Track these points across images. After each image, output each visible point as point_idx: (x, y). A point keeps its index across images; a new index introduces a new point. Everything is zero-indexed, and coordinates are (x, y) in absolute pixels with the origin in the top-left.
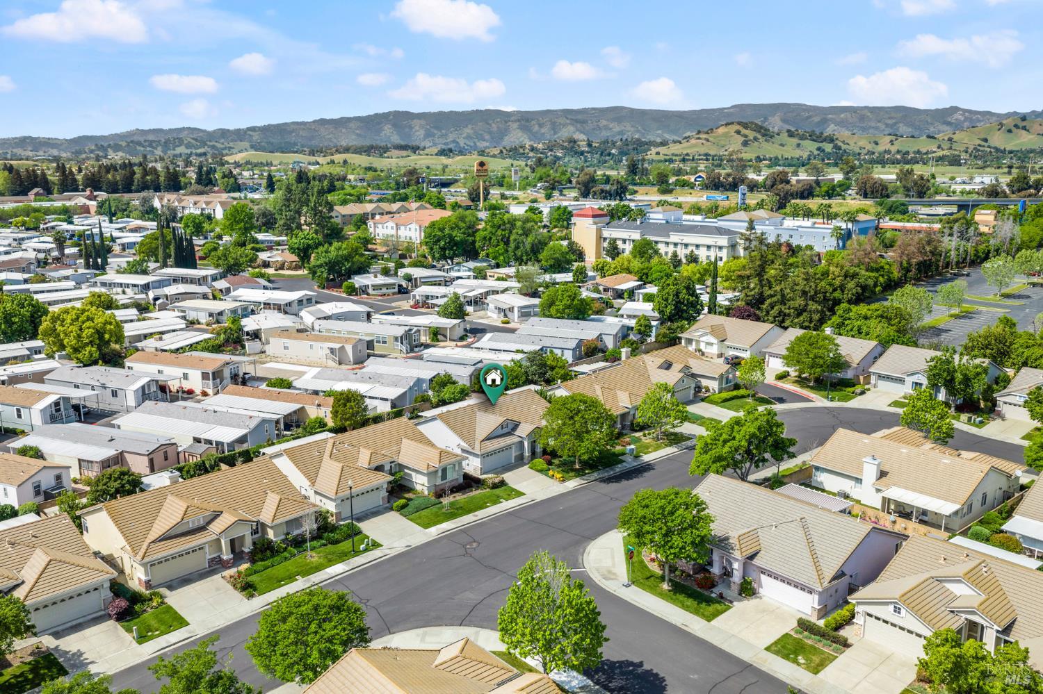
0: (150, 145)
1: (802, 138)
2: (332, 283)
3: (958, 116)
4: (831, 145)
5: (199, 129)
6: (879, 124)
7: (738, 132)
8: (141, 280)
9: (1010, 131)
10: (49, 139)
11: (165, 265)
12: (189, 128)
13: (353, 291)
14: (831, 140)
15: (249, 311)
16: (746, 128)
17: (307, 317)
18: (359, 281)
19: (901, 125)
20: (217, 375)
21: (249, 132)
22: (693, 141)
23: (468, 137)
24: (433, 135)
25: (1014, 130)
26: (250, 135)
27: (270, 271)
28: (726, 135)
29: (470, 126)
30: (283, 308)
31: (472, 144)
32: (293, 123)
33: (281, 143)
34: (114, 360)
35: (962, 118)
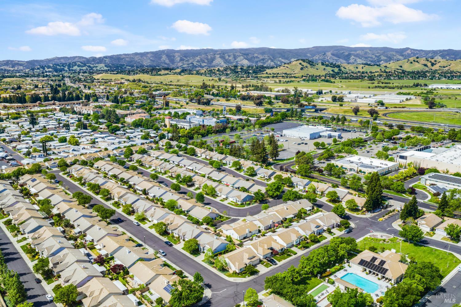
0: (63, 66)
1: (327, 66)
2: (113, 133)
3: (409, 52)
4: (338, 69)
5: (82, 57)
6: (373, 56)
7: (300, 64)
8: (78, 132)
9: (411, 63)
10: (19, 61)
11: (81, 129)
12: (79, 57)
13: (116, 134)
14: (339, 67)
15: (96, 138)
16: (304, 62)
17: (106, 139)
18: (117, 132)
19: (382, 56)
20: (92, 147)
21: (105, 59)
22: (282, 67)
23: (198, 61)
24: (183, 60)
25: (413, 62)
26: (105, 60)
27: (102, 130)
28: (295, 65)
29: (199, 56)
30: (103, 138)
31: (199, 64)
32: (124, 54)
33: (117, 64)
34: (78, 145)
35: (410, 53)
